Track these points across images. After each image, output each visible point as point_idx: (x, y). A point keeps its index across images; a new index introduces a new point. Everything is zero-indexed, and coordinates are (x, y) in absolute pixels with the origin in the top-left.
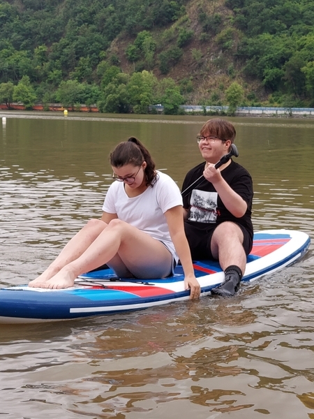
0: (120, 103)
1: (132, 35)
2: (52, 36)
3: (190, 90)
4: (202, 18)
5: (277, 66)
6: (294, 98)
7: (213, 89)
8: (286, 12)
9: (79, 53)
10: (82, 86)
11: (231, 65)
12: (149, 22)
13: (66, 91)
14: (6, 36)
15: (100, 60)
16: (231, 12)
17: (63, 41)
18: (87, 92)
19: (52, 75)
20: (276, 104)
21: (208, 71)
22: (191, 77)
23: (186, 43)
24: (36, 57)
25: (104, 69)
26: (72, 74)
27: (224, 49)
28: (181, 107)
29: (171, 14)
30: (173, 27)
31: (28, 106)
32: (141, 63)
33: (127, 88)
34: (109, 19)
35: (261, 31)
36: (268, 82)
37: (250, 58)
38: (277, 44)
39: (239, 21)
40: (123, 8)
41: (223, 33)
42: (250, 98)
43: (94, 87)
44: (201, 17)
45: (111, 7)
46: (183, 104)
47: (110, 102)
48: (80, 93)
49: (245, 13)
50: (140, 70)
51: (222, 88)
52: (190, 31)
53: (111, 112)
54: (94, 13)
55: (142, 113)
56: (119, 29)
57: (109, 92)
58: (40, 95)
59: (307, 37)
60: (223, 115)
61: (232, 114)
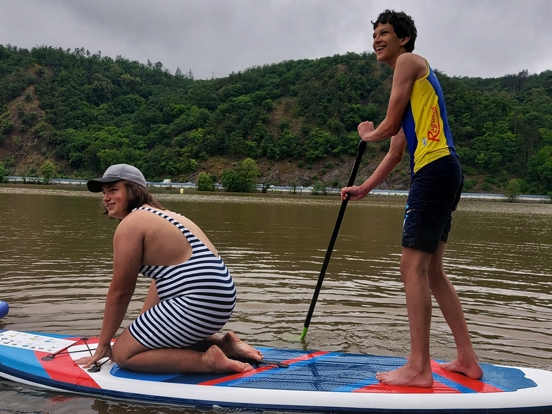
3: (12, 166)
4: (21, 115)
5: (80, 151)
7: (31, 165)
8: (84, 115)
11: (44, 149)
16: (43, 112)
20: (79, 177)
21: (26, 152)
22: (13, 156)
23: (9, 131)
27: (39, 137)
28: (5, 177)
35: (67, 127)
36: (73, 162)
37: (59, 145)
38: (80, 136)
39: (50, 119)
41: (38, 126)
42: (60, 172)
44: (20, 113)
46: (7, 175)
49: (54, 113)
51: (38, 165)
52: (11, 123)
59: (101, 133)
60: (39, 183)
61: (46, 184)
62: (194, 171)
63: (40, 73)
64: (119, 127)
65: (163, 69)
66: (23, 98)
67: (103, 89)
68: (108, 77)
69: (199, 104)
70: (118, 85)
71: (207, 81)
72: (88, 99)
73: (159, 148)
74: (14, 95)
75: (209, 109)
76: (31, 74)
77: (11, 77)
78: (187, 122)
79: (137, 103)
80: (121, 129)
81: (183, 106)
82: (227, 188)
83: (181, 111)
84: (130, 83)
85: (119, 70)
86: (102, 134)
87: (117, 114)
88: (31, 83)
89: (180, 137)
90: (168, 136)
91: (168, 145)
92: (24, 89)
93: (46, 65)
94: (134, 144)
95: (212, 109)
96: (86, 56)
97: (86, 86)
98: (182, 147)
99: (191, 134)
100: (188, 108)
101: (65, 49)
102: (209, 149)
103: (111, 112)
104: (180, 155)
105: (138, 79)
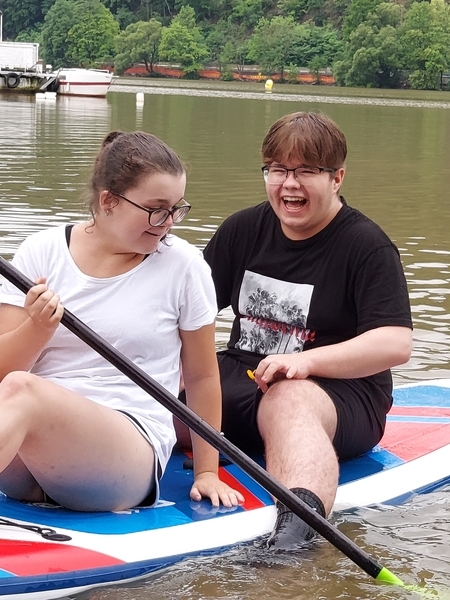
0: (382, 67)
18: (313, 41)
19: (241, 7)
26: (283, 4)
31: (190, 69)
33: (398, 35)
43: (328, 33)
47: (360, 65)
48: (300, 45)
55: (427, 89)
57: (359, 43)
58: (216, 46)
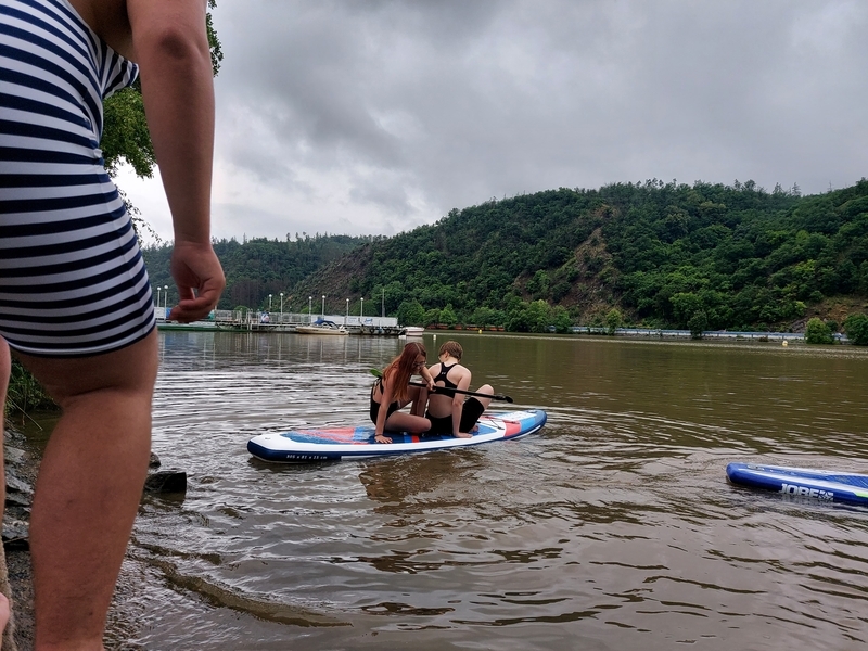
0: (522, 325)
1: (531, 273)
2: (470, 275)
3: (577, 315)
4: (587, 260)
5: (650, 296)
6: (664, 322)
7: (596, 314)
8: (656, 254)
9: (491, 286)
10: (492, 312)
11: (610, 296)
12: (545, 263)
13: (480, 315)
14: (436, 274)
15: (506, 292)
16: (610, 255)
17: (478, 278)
18: (496, 315)
19: (469, 303)
20: (648, 326)
21: (592, 300)
22: (578, 305)
23: (574, 279)
24: (458, 290)
25: (509, 298)
26: (484, 302)
27: (604, 283)
28: (570, 328)
29: (562, 257)
30: (564, 267)
31: (451, 326)
32: (539, 294)
33: (527, 313)
34: (514, 262)
35: (635, 270)
36: (641, 309)
37: (626, 290)
38: (648, 279)
39: (617, 262)
40: (525, 253)
41: (604, 271)
42: (626, 321)
43: (501, 312)
44: (585, 259)
45: (515, 253)
46: (571, 325)
47: (513, 324)
48: (491, 317)
49: (622, 256)
50: (538, 300)
51: (603, 313)
52: (577, 269)
53: (514, 331)
54: (502, 257)
55: (538, 332)
56: (522, 269)
57: (512, 316)
58: (460, 318)
59: (674, 274)
60: (604, 334)
61: (612, 335)
62: (801, 317)
63: (607, 214)
64: (696, 266)
65: (756, 189)
66: (589, 242)
67: (678, 223)
68: (684, 208)
69: (809, 228)
70: (697, 215)
71: (822, 196)
72: (660, 236)
73: (749, 288)
74: (581, 239)
75: (825, 233)
76: (598, 216)
77: (578, 221)
78: (790, 252)
79: (721, 235)
80: (699, 268)
81: (784, 232)
82: (854, 340)
83: (782, 240)
84: (711, 212)
85: (698, 197)
86: (677, 275)
87: (695, 251)
88: (598, 225)
89: (780, 273)
90: (764, 273)
91: (763, 284)
92: (590, 233)
93: (614, 204)
94: (716, 284)
95: (830, 232)
96: (659, 187)
97: (658, 221)
98: (782, 286)
99: (798, 268)
100: (791, 235)
101: (634, 183)
102: (825, 286)
103: (687, 249)
104: (779, 295)
105: (723, 205)
